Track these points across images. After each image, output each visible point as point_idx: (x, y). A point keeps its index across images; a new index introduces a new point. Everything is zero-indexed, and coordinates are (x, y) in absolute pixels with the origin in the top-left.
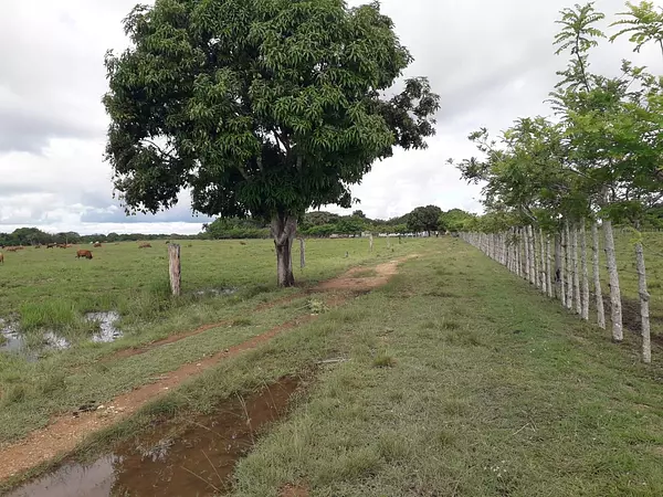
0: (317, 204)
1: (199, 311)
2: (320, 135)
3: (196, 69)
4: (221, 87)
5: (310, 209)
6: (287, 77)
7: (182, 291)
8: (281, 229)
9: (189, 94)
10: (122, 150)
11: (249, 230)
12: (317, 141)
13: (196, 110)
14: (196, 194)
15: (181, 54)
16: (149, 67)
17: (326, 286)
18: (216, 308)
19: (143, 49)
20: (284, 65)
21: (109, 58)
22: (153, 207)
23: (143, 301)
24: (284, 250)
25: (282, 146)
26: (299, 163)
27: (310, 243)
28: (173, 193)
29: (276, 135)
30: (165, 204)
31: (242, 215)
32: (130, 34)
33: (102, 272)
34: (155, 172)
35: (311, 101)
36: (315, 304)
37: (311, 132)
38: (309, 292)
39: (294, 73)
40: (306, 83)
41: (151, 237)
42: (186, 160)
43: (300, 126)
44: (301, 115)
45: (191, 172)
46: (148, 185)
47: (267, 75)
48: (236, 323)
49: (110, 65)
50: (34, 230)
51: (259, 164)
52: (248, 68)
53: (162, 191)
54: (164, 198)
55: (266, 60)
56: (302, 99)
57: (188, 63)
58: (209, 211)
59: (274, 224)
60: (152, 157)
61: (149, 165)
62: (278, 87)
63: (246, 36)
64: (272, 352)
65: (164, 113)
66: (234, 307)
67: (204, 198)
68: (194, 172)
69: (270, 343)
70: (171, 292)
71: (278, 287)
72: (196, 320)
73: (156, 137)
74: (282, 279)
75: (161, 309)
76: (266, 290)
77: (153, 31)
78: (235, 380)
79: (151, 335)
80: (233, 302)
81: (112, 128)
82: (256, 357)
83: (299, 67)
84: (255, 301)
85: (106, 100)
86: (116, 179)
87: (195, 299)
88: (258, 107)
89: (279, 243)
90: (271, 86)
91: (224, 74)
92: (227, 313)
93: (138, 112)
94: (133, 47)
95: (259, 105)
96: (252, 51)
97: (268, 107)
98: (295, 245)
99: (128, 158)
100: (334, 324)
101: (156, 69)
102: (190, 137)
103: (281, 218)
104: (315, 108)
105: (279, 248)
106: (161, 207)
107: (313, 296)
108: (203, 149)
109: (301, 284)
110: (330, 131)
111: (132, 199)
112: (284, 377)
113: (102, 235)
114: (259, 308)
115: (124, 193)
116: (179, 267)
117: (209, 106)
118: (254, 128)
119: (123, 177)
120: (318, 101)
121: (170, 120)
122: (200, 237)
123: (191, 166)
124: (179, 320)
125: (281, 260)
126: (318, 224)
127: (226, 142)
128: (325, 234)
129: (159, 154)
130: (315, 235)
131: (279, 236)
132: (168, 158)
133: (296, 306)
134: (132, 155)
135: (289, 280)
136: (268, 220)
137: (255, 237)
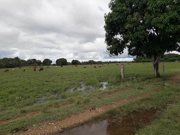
0: (168, 51)
1: (128, 84)
2: (168, 29)
3: (128, 14)
4: (135, 18)
5: (166, 53)
6: (156, 12)
7: (125, 77)
8: (155, 60)
9: (126, 22)
10: (109, 40)
11: (147, 60)
12: (167, 30)
13: (127, 26)
14: (129, 50)
15: (123, 11)
16: (115, 16)
17: (172, 78)
18: (134, 83)
19: (114, 11)
20: (155, 8)
21: (105, 15)
22: (117, 54)
23: (114, 80)
24: (156, 66)
25: (156, 34)
26: (161, 38)
27: (167, 64)
28: (122, 50)
29: (154, 31)
30: (120, 53)
31: (143, 56)
32: (110, 8)
33: (106, 71)
34: (117, 45)
35: (165, 18)
36: (166, 84)
37: (165, 28)
38: (165, 80)
39: (159, 10)
40: (163, 12)
41: (120, 62)
42: (126, 40)
43: (161, 26)
44: (161, 23)
45: (127, 44)
46: (115, 48)
47: (150, 12)
48: (139, 88)
49: (105, 17)
50: (93, 61)
51: (148, 40)
52: (143, 11)
53: (119, 50)
54: (120, 52)
55: (149, 8)
56: (162, 17)
57: (125, 13)
58: (133, 55)
59: (153, 58)
60: (117, 41)
61: (115, 43)
62: (153, 15)
63: (143, 2)
64: (149, 99)
65: (119, 28)
66: (139, 83)
67: (131, 51)
68: (128, 44)
69: (148, 96)
70: (122, 78)
71: (154, 78)
72: (127, 86)
73: (117, 35)
74: (155, 75)
75: (118, 82)
76: (150, 79)
77: (116, 6)
78: (136, 107)
79: (114, 89)
80: (138, 82)
81: (106, 34)
82: (142, 100)
83: (161, 8)
84: (146, 82)
85: (105, 27)
86: (107, 47)
87: (129, 80)
88: (146, 22)
89: (154, 64)
90: (151, 16)
91: (136, 14)
92: (137, 85)
93: (112, 29)
94: (111, 11)
95: (147, 22)
96: (145, 6)
97: (150, 22)
98: (161, 64)
99: (110, 42)
100: (172, 92)
101: (117, 16)
102: (126, 34)
103: (155, 56)
104: (166, 20)
105: (154, 65)
106: (119, 54)
107: (166, 81)
108: (130, 37)
109: (163, 77)
110: (172, 27)
111: (111, 53)
112: (152, 108)
113: (108, 62)
114: (147, 84)
115: (109, 51)
116: (124, 71)
117: (131, 24)
118: (145, 29)
119: (109, 47)
120: (167, 17)
121: (121, 30)
122: (133, 62)
123: (127, 42)
124: (122, 86)
125: (155, 69)
126: (171, 57)
127: (137, 34)
128: (173, 61)
129: (118, 39)
130: (169, 61)
131: (154, 62)
132: (121, 41)
133: (159, 85)
134: (112, 40)
135: (158, 76)
136: (151, 57)
137: (149, 62)
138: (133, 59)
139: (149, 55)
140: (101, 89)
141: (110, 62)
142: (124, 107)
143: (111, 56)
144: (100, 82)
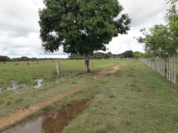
0: (96, 50)
1: (63, 79)
2: (96, 31)
3: (62, 13)
4: (69, 18)
5: (95, 52)
6: (87, 14)
7: (60, 73)
8: (86, 57)
9: (61, 20)
10: (44, 36)
11: (80, 57)
12: (95, 32)
13: (62, 24)
14: (64, 47)
15: (58, 9)
16: (49, 12)
17: (99, 73)
18: (68, 79)
19: (48, 8)
20: (86, 11)
21: (40, 11)
22: (52, 51)
23: (49, 77)
24: (87, 63)
25: (87, 34)
26: (91, 39)
27: (96, 61)
28: (57, 47)
29: (85, 31)
30: (56, 50)
31: (76, 53)
32: (45, 4)
33: (41, 68)
34: (52, 41)
35: (94, 21)
36: (95, 78)
37: (93, 30)
38: (94, 74)
39: (89, 13)
40: (92, 16)
41: (55, 59)
42: (61, 38)
43: (91, 28)
44: (91, 25)
45: (62, 42)
46: (51, 45)
47: (82, 14)
48: (73, 83)
49: (40, 12)
50: (26, 57)
51: (80, 39)
52: (76, 12)
53: (55, 47)
54: (55, 49)
55: (81, 10)
56: (91, 20)
57: (60, 11)
58: (68, 52)
59: (84, 56)
60: (52, 38)
61: (51, 40)
62: (85, 17)
63: (76, 3)
64: (81, 92)
65: (54, 25)
66: (73, 78)
67: (66, 49)
68: (64, 42)
69: (80, 89)
70: (57, 74)
71: (85, 73)
72: (62, 82)
73: (52, 32)
74: (87, 71)
75: (54, 78)
76: (82, 74)
77: (50, 3)
78: (69, 100)
79: (49, 86)
80: (73, 77)
81: (41, 30)
82: (75, 94)
83: (90, 11)
84: (78, 77)
85: (39, 22)
86: (42, 44)
87: (64, 76)
88: (79, 23)
89: (86, 61)
90: (83, 17)
91: (70, 14)
92: (71, 80)
93: (47, 25)
94: (46, 8)
95: (79, 22)
96: (78, 8)
97: (82, 23)
98: (91, 61)
99: (45, 38)
100: (99, 84)
101: (51, 13)
102: (61, 32)
104: (94, 23)
105: (86, 62)
106: (55, 51)
108: (64, 35)
109: (92, 72)
110: (99, 29)
111: (47, 49)
112: (83, 100)
113: (43, 59)
114: (79, 79)
115: (44, 47)
116: (59, 67)
117: (66, 23)
118: (78, 29)
119: (44, 43)
120: (96, 21)
121: (56, 27)
122: (68, 59)
123: (62, 40)
124: (57, 82)
125: (86, 66)
126: (98, 56)
127: (71, 33)
128: (100, 58)
129: (53, 36)
130: (98, 59)
131: (86, 59)
132: (56, 38)
133: (89, 79)
134: (47, 37)
135: (89, 71)
136: (83, 55)
137: (82, 59)
138: (68, 56)
139: (81, 53)
140: (35, 87)
141: (46, 59)
142: (59, 101)
143: (46, 52)
144: (34, 79)
